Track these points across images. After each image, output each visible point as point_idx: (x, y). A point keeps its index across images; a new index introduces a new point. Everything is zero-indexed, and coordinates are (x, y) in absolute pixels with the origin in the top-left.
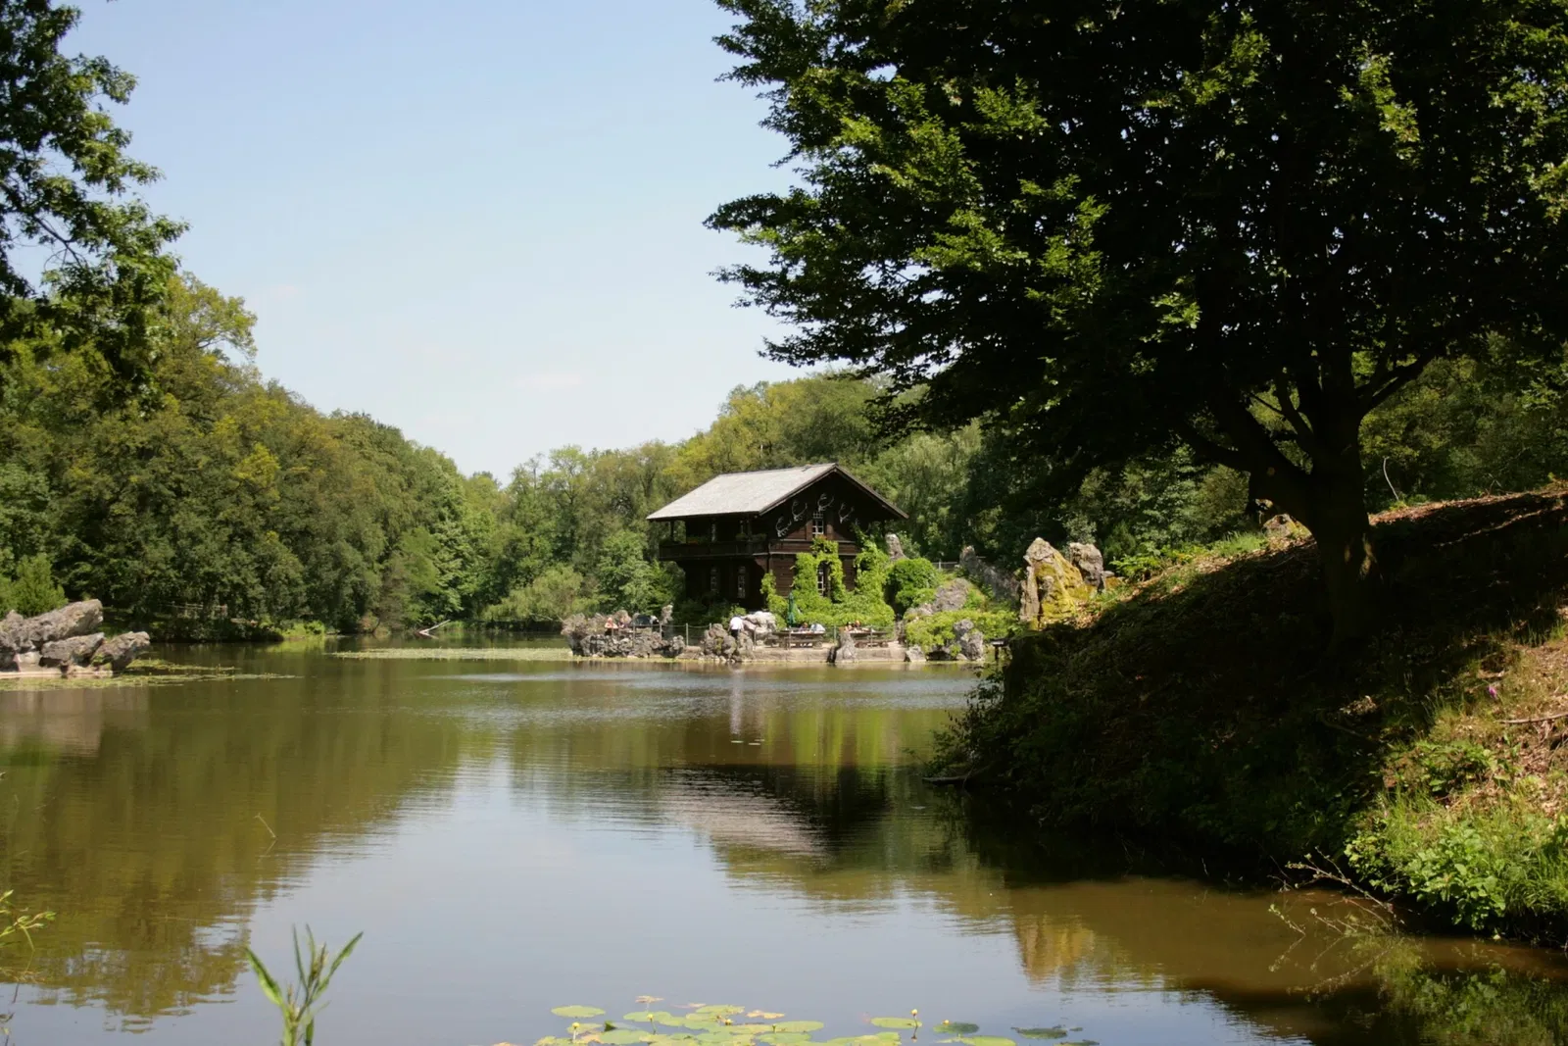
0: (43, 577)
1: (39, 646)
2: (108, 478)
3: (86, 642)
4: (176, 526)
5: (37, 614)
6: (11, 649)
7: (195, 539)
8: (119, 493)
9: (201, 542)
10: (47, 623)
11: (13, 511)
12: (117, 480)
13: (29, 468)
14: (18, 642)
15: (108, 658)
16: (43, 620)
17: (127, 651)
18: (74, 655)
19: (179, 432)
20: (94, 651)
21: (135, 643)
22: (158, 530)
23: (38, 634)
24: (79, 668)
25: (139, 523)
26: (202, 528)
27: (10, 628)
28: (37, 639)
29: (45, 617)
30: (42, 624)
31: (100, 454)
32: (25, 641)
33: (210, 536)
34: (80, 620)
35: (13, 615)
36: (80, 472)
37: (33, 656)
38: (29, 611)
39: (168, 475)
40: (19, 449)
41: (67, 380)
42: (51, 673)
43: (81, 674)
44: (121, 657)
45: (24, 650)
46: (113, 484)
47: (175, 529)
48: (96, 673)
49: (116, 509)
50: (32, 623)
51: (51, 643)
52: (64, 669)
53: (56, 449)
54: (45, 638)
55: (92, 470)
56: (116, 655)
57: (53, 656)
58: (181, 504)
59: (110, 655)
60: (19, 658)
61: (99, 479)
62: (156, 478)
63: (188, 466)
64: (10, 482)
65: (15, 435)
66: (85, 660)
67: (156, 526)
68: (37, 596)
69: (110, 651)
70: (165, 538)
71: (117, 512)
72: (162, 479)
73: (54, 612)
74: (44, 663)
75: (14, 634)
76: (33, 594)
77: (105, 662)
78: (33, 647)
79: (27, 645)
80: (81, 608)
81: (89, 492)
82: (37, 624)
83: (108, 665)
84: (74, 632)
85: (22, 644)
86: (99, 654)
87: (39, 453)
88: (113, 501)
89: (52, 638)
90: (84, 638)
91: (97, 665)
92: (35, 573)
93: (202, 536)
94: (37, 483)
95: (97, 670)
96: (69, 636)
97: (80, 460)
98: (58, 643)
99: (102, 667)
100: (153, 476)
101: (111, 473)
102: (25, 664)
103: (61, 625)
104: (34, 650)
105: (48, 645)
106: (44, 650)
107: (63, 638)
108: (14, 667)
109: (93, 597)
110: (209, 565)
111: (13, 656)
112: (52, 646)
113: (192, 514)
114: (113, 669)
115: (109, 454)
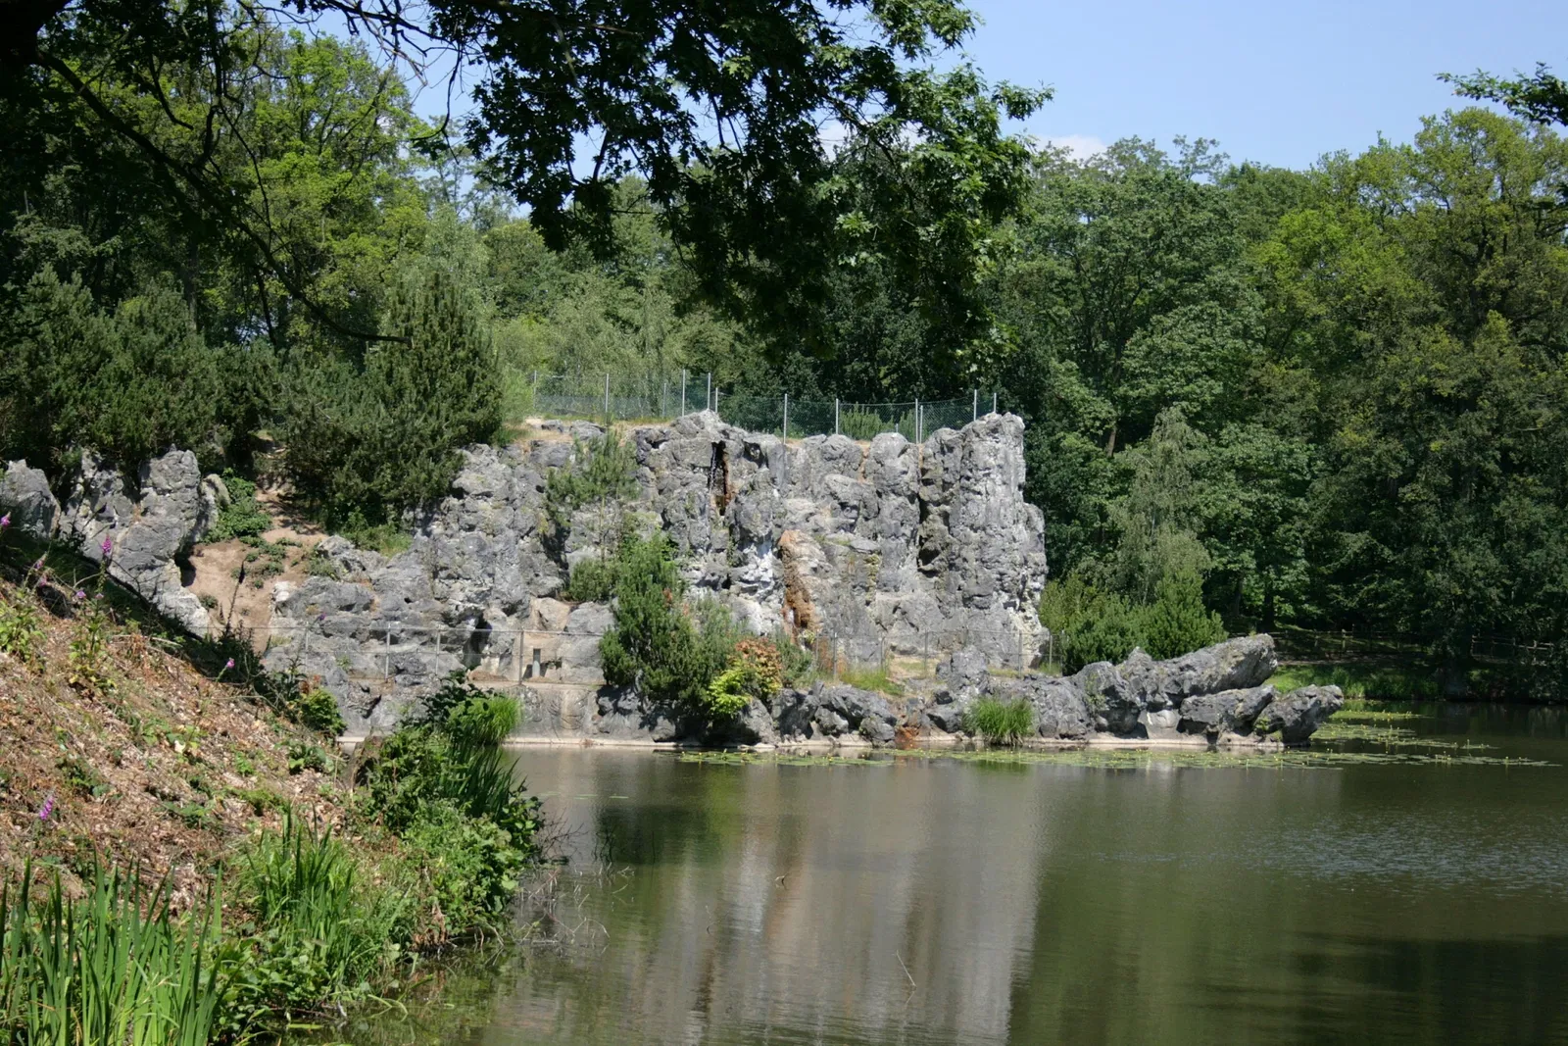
0: (1189, 599)
1: (1178, 701)
2: (1395, 445)
3: (1244, 699)
4: (1502, 520)
5: (1179, 654)
6: (1132, 704)
7: (1531, 539)
8: (1415, 468)
9: (1540, 544)
10: (1189, 667)
11: (1253, 496)
12: (1409, 447)
13: (1282, 432)
14: (1143, 695)
15: (1277, 724)
16: (1183, 664)
17: (1305, 714)
18: (1227, 716)
19: (1507, 373)
20: (1258, 712)
21: (1318, 703)
22: (1475, 525)
23: (1176, 683)
24: (1234, 736)
25: (1446, 513)
26: (1543, 522)
27: (1132, 673)
28: (1175, 690)
29: (1188, 659)
30: (1182, 669)
31: (1385, 408)
32: (1154, 693)
33: (1556, 534)
34: (1239, 664)
35: (1138, 654)
36: (1355, 436)
37: (1168, 717)
38: (1166, 648)
39: (1486, 439)
40: (1269, 401)
41: (1340, 295)
42: (1194, 742)
43: (1239, 746)
44: (1296, 722)
45: (1155, 708)
46: (1404, 455)
47: (1500, 523)
48: (1260, 746)
49: (1407, 493)
50: (1168, 667)
51: (1194, 697)
52: (1212, 737)
53: (1323, 400)
54: (1186, 691)
55: (1371, 433)
56: (1289, 719)
57: (1196, 717)
58: (1511, 484)
59: (1280, 719)
60: (1149, 719)
61: (1382, 447)
62: (1470, 444)
63: (1523, 425)
64: (1254, 453)
65: (1264, 380)
66: (1245, 725)
67: (1471, 519)
68: (1180, 628)
69: (1280, 713)
70: (1485, 538)
71: (1410, 496)
72: (1480, 446)
73: (1201, 652)
74: (1185, 727)
75: (1136, 682)
76: (1175, 624)
77: (1273, 730)
78: (1170, 703)
79: (1158, 698)
80: (1239, 647)
81: (1368, 466)
82: (1175, 669)
83: (1278, 734)
84: (1230, 683)
85: (1149, 698)
86: (1265, 717)
87: (1297, 408)
88: (1403, 481)
89: (1196, 690)
90: (1244, 692)
91: (1262, 733)
92: (1179, 593)
93: (1543, 535)
94: (1291, 452)
95: (1262, 740)
96: (1222, 688)
97: (1353, 418)
98: (1204, 698)
99: (1268, 737)
100: (1464, 442)
101: (1401, 438)
102: (1158, 727)
103: (1208, 672)
104: (1170, 708)
105: (1189, 700)
106: (1183, 708)
107: (1213, 691)
108: (1140, 731)
109: (1259, 631)
110: (1553, 581)
111: (1137, 715)
112: (1195, 703)
113: (1527, 501)
114: (1284, 741)
115: (1398, 408)
